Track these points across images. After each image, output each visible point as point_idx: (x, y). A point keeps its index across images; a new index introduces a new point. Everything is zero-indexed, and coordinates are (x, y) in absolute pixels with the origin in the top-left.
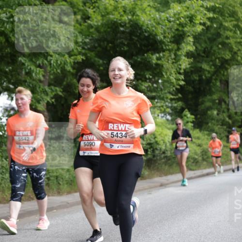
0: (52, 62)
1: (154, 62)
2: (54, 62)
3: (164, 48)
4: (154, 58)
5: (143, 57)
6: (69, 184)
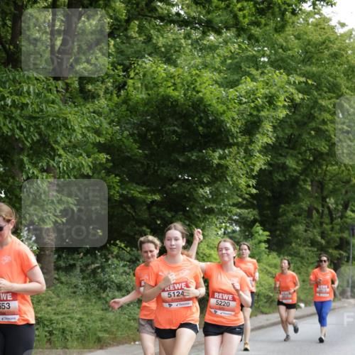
0: (61, 165)
1: (216, 161)
2: (63, 165)
3: (231, 141)
4: (215, 156)
5: (200, 154)
6: (80, 340)
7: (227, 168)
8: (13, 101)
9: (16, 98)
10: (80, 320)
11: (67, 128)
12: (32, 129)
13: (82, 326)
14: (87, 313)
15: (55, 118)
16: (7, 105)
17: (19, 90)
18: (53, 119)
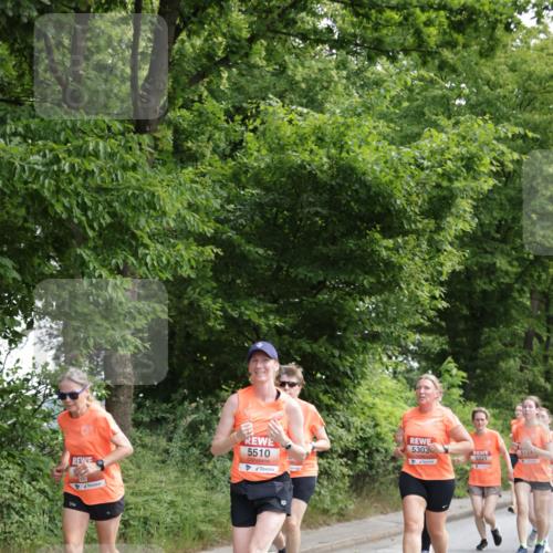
0: (148, 259)
2: (153, 260)
3: (407, 227)
4: (384, 245)
6: (171, 536)
7: (401, 268)
8: (72, 166)
9: (77, 161)
10: (172, 504)
11: (155, 209)
12: (101, 208)
13: (175, 513)
14: (182, 494)
15: (137, 192)
16: (64, 171)
17: (81, 147)
18: (134, 193)
